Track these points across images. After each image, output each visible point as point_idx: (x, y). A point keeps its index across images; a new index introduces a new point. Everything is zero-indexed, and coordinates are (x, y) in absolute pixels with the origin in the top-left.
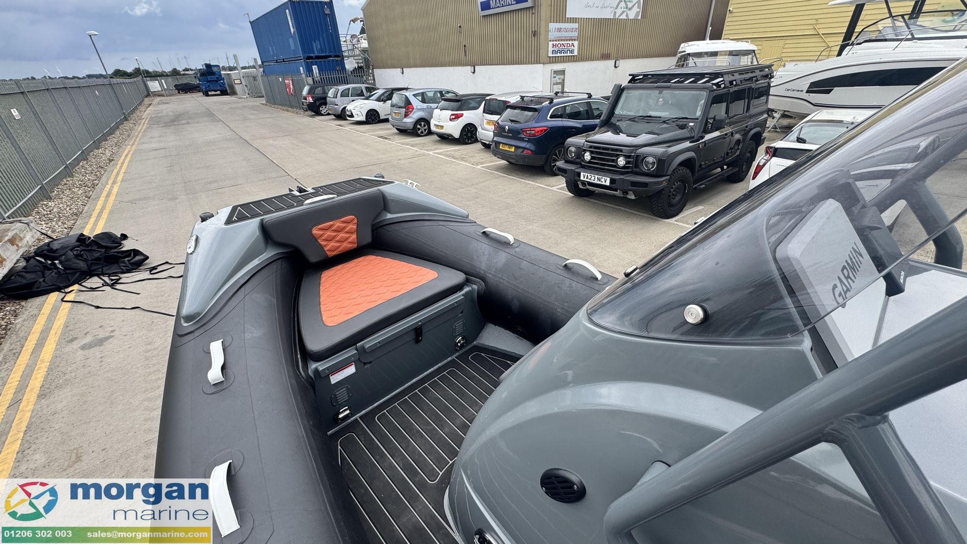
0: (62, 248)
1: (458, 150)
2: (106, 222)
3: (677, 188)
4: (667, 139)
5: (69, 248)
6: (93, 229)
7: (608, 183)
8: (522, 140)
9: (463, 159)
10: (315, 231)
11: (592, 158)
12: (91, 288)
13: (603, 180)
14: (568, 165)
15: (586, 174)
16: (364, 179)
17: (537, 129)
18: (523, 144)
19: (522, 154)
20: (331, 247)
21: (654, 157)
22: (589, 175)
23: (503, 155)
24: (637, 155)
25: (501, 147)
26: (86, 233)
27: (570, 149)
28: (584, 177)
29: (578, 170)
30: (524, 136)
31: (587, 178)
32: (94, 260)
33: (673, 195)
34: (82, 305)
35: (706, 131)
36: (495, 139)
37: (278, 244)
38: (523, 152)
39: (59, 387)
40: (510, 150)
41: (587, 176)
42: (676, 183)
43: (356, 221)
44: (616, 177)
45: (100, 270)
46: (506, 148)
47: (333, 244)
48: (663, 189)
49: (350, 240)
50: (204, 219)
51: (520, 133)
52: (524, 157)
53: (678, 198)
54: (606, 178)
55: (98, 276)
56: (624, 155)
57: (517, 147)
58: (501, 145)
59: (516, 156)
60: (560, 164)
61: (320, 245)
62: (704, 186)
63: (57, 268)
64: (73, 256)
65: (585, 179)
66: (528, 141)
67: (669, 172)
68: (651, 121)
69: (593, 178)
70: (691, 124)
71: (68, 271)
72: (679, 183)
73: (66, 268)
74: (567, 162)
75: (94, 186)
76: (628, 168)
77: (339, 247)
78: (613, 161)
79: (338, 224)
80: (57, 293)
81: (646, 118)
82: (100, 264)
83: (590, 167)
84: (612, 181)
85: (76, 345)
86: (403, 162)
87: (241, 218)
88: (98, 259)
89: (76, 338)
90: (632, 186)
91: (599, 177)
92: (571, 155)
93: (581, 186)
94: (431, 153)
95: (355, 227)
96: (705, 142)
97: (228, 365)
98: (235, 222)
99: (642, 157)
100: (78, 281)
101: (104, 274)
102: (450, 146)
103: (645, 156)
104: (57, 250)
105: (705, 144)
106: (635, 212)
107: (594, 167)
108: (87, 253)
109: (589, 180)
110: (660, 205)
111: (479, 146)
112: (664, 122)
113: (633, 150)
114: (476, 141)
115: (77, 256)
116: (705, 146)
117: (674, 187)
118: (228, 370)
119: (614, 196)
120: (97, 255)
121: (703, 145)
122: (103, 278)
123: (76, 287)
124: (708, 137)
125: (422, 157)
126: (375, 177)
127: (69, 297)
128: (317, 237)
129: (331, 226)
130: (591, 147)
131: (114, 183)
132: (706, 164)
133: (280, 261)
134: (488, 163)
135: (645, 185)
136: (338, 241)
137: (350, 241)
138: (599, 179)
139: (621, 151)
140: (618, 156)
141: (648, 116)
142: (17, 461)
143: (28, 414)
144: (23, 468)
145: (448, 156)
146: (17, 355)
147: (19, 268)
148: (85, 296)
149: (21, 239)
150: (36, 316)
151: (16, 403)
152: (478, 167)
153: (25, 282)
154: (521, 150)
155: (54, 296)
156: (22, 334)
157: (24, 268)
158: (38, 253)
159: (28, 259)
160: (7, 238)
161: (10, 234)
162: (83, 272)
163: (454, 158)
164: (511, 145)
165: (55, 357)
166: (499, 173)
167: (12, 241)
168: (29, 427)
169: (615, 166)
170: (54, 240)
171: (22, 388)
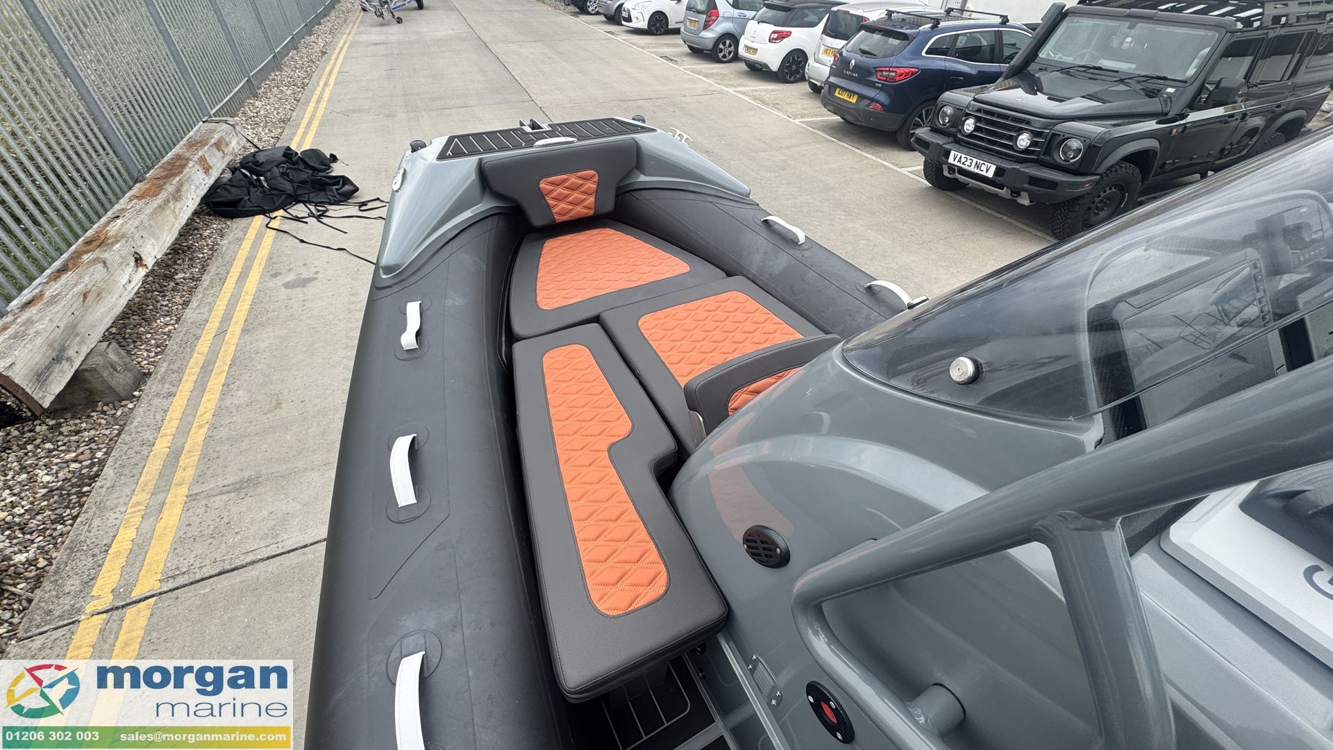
0: (269, 162)
1: (772, 91)
2: (315, 137)
3: (1108, 198)
4: (1115, 112)
5: (275, 163)
6: (300, 144)
7: (990, 174)
8: (872, 85)
9: (776, 106)
10: (543, 185)
11: (977, 129)
12: (296, 217)
13: (984, 168)
14: (933, 135)
15: (960, 155)
16: (618, 121)
17: (901, 70)
18: (871, 93)
19: (867, 108)
20: (561, 210)
21: (1083, 139)
22: (963, 156)
23: (836, 107)
24: (1053, 134)
25: (836, 94)
26: (293, 147)
27: (945, 109)
28: (955, 159)
29: (948, 147)
30: (877, 80)
31: (959, 161)
32: (301, 182)
33: (1097, 208)
34: (286, 235)
35: (1193, 106)
36: (832, 79)
37: (497, 195)
38: (868, 105)
39: (261, 325)
40: (850, 100)
41: (961, 158)
42: (1107, 189)
43: (596, 179)
44: (1007, 165)
45: (307, 196)
46: (845, 96)
47: (563, 205)
48: (1081, 197)
49: (586, 203)
50: (414, 149)
51: (871, 74)
52: (870, 114)
54: (989, 165)
55: (304, 202)
56: (1031, 131)
57: (862, 97)
58: (838, 90)
59: (857, 110)
60: (923, 132)
61: (547, 204)
63: (263, 186)
64: (278, 174)
65: (956, 163)
66: (881, 89)
67: (1101, 170)
68: (1097, 77)
69: (968, 163)
70: (1171, 90)
71: (273, 192)
72: (1113, 190)
73: (272, 188)
74: (935, 130)
75: (304, 86)
76: (1033, 152)
77: (571, 210)
78: (1010, 138)
79: (573, 179)
80: (262, 216)
81: (1092, 71)
82: (306, 189)
83: (969, 144)
84: (999, 172)
85: (280, 281)
86: (689, 100)
87: (458, 154)
88: (304, 182)
89: (280, 274)
90: (1029, 184)
91: (979, 161)
92: (943, 120)
93: (946, 173)
94: (731, 90)
95: (595, 186)
96: (1185, 124)
97: (424, 332)
98: (449, 157)
99: (1061, 138)
100: (282, 207)
101: (310, 202)
103: (1067, 136)
104: (263, 163)
105: (1185, 128)
106: (1024, 227)
107: (975, 145)
108: (294, 172)
109: (961, 165)
110: (1070, 222)
111: (804, 87)
112: (1122, 81)
113: (1050, 124)
114: (803, 79)
115: (283, 175)
116: (1183, 131)
117: (1103, 195)
118: (423, 338)
119: (996, 195)
120: (303, 176)
121: (1180, 130)
122: (309, 206)
123: (281, 213)
124: (1194, 117)
125: (718, 96)
126: (633, 119)
127: (274, 224)
128: (545, 192)
129: (565, 180)
130: (979, 110)
131: (326, 84)
132: (1174, 163)
133: (496, 218)
134: (812, 116)
135: (1053, 184)
136: (570, 203)
137: (585, 205)
138: (978, 166)
139: (1028, 123)
140: (1020, 131)
141: (1095, 68)
142: (223, 394)
143: (233, 348)
144: (228, 402)
145: (756, 99)
146: (223, 281)
147: (225, 180)
148: (290, 226)
149: (227, 145)
150: (240, 240)
151: (221, 333)
152: (796, 121)
153: (230, 197)
154: (867, 102)
155: (259, 220)
156: (227, 258)
157: (230, 180)
158: (244, 164)
159: (234, 170)
160: (213, 141)
161: (216, 137)
162: (289, 196)
163: (764, 102)
164: (852, 93)
165: (259, 290)
166: (825, 135)
167: (218, 146)
168: (233, 361)
169: (1010, 148)
170: (260, 151)
171: (227, 319)
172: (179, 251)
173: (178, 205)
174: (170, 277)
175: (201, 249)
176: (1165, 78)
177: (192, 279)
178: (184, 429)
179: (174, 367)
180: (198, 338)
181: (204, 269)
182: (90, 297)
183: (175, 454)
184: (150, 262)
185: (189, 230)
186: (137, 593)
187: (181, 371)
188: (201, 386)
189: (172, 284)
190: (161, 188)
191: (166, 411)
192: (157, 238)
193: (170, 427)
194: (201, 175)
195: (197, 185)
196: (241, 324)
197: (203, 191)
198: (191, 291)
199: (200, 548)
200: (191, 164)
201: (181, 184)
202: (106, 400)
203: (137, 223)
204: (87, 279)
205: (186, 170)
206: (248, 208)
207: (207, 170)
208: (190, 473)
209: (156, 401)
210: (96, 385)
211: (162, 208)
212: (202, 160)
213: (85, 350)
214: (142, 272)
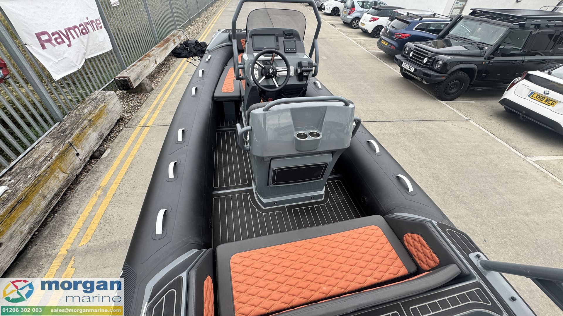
0: (191, 43)
1: (366, 40)
2: (205, 39)
5: (193, 44)
6: (201, 40)
7: (413, 71)
8: (393, 39)
9: (364, 45)
10: (241, 40)
11: (413, 55)
12: (195, 59)
13: (411, 69)
14: (401, 57)
17: (403, 35)
18: (392, 42)
21: (443, 61)
24: (435, 59)
25: (382, 42)
26: (199, 41)
27: (407, 48)
30: (395, 37)
32: (198, 50)
33: (450, 87)
34: (192, 64)
35: (496, 55)
38: (390, 47)
39: (181, 83)
40: (385, 44)
41: (405, 65)
42: (453, 80)
44: (418, 68)
48: (442, 82)
50: (219, 31)
51: (393, 35)
52: (391, 50)
53: (453, 91)
54: (413, 68)
55: (198, 56)
56: (428, 57)
57: (389, 43)
59: (386, 48)
60: (398, 56)
62: (481, 89)
63: (188, 50)
64: (192, 47)
65: (404, 67)
66: (396, 41)
67: (449, 72)
69: (407, 67)
70: (486, 48)
72: (457, 81)
73: (190, 51)
74: (402, 55)
76: (427, 65)
78: (421, 59)
81: (464, 39)
82: (199, 52)
84: (415, 70)
85: (187, 74)
86: (332, 40)
88: (199, 50)
89: (188, 72)
90: (423, 75)
91: (410, 66)
92: (405, 52)
93: (404, 71)
94: (350, 38)
96: (492, 61)
98: (224, 33)
99: (437, 60)
100: (192, 57)
101: (199, 56)
102: (364, 37)
103: (439, 60)
104: (189, 44)
106: (425, 91)
107: (411, 61)
108: (197, 47)
110: (438, 90)
112: (471, 43)
113: (434, 55)
115: (194, 47)
116: (489, 64)
119: (417, 80)
120: (199, 48)
121: (488, 62)
123: (191, 58)
124: (496, 59)
125: (344, 40)
127: (189, 60)
128: (242, 42)
130: (415, 49)
131: (212, 23)
134: (375, 50)
135: (430, 76)
138: (410, 68)
139: (427, 54)
140: (425, 57)
141: (465, 38)
142: (169, 95)
143: (173, 87)
144: (170, 97)
145: (358, 42)
146: (173, 72)
147: (178, 47)
148: (193, 62)
149: (181, 37)
150: (180, 63)
151: (171, 83)
152: (368, 51)
153: (179, 52)
154: (390, 45)
155: (185, 59)
156: (175, 67)
157: (180, 47)
158: (184, 43)
159: (181, 44)
160: (177, 35)
161: (178, 34)
162: (194, 53)
163: (360, 44)
164: (386, 42)
165: (182, 76)
166: (375, 57)
167: (178, 37)
168: (173, 89)
169: (421, 62)
170: (189, 40)
171: (173, 80)
172: (164, 64)
173: (166, 50)
174: (161, 70)
175: (169, 64)
176: (485, 44)
177: (166, 71)
178: (160, 100)
179: (160, 88)
180: (166, 84)
181: (169, 69)
182: (145, 67)
183: (158, 105)
184: (158, 63)
185: (167, 59)
186: (147, 125)
187: (161, 89)
188: (165, 93)
189: (161, 71)
190: (163, 45)
191: (157, 97)
192: (160, 58)
193: (157, 99)
194: (173, 44)
195: (172, 47)
196: (176, 82)
197: (172, 49)
198: (165, 74)
199: (161, 121)
200: (171, 41)
201: (168, 45)
202: (145, 92)
203: (157, 53)
204: (145, 63)
205: (170, 42)
206: (183, 55)
207: (175, 43)
208: (160, 108)
209: (155, 94)
210: (143, 88)
211: (163, 50)
212: (174, 40)
213: (143, 79)
214: (156, 65)
